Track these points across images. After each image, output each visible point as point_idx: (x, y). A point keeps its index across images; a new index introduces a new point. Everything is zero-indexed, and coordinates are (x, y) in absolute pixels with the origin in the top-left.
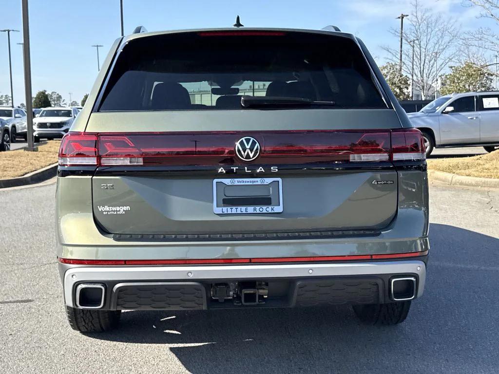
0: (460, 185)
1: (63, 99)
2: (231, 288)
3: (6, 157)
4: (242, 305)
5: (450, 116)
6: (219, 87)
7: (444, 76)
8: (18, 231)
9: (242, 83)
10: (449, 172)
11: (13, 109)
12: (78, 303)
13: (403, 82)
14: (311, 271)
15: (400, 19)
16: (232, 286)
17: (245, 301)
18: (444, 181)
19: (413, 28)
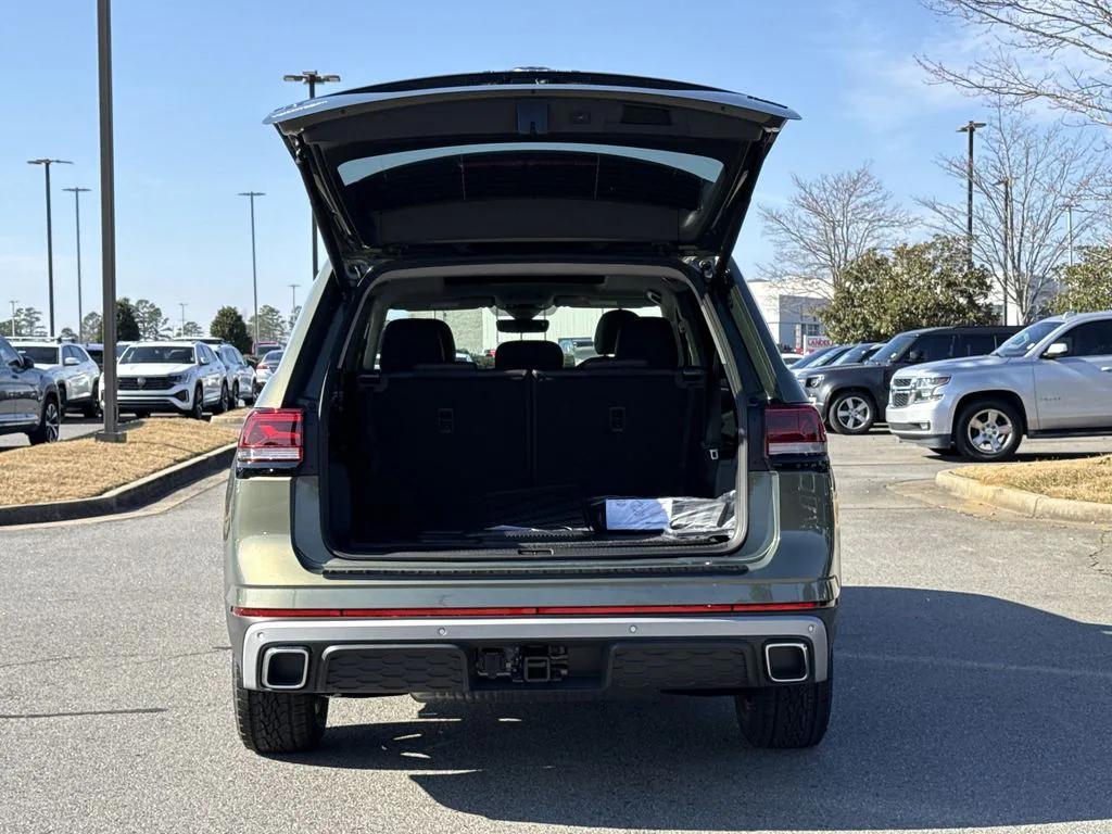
0: (1052, 518)
1: (164, 316)
2: (509, 657)
3: (59, 455)
4: (525, 682)
5: (1057, 363)
6: (511, 318)
7: (1065, 269)
8: (112, 600)
9: (554, 312)
10: (1032, 491)
11: (59, 346)
12: (265, 681)
13: (974, 281)
14: (633, 629)
15: (967, 134)
16: (510, 653)
17: (529, 677)
18: (1020, 510)
19: (992, 155)
